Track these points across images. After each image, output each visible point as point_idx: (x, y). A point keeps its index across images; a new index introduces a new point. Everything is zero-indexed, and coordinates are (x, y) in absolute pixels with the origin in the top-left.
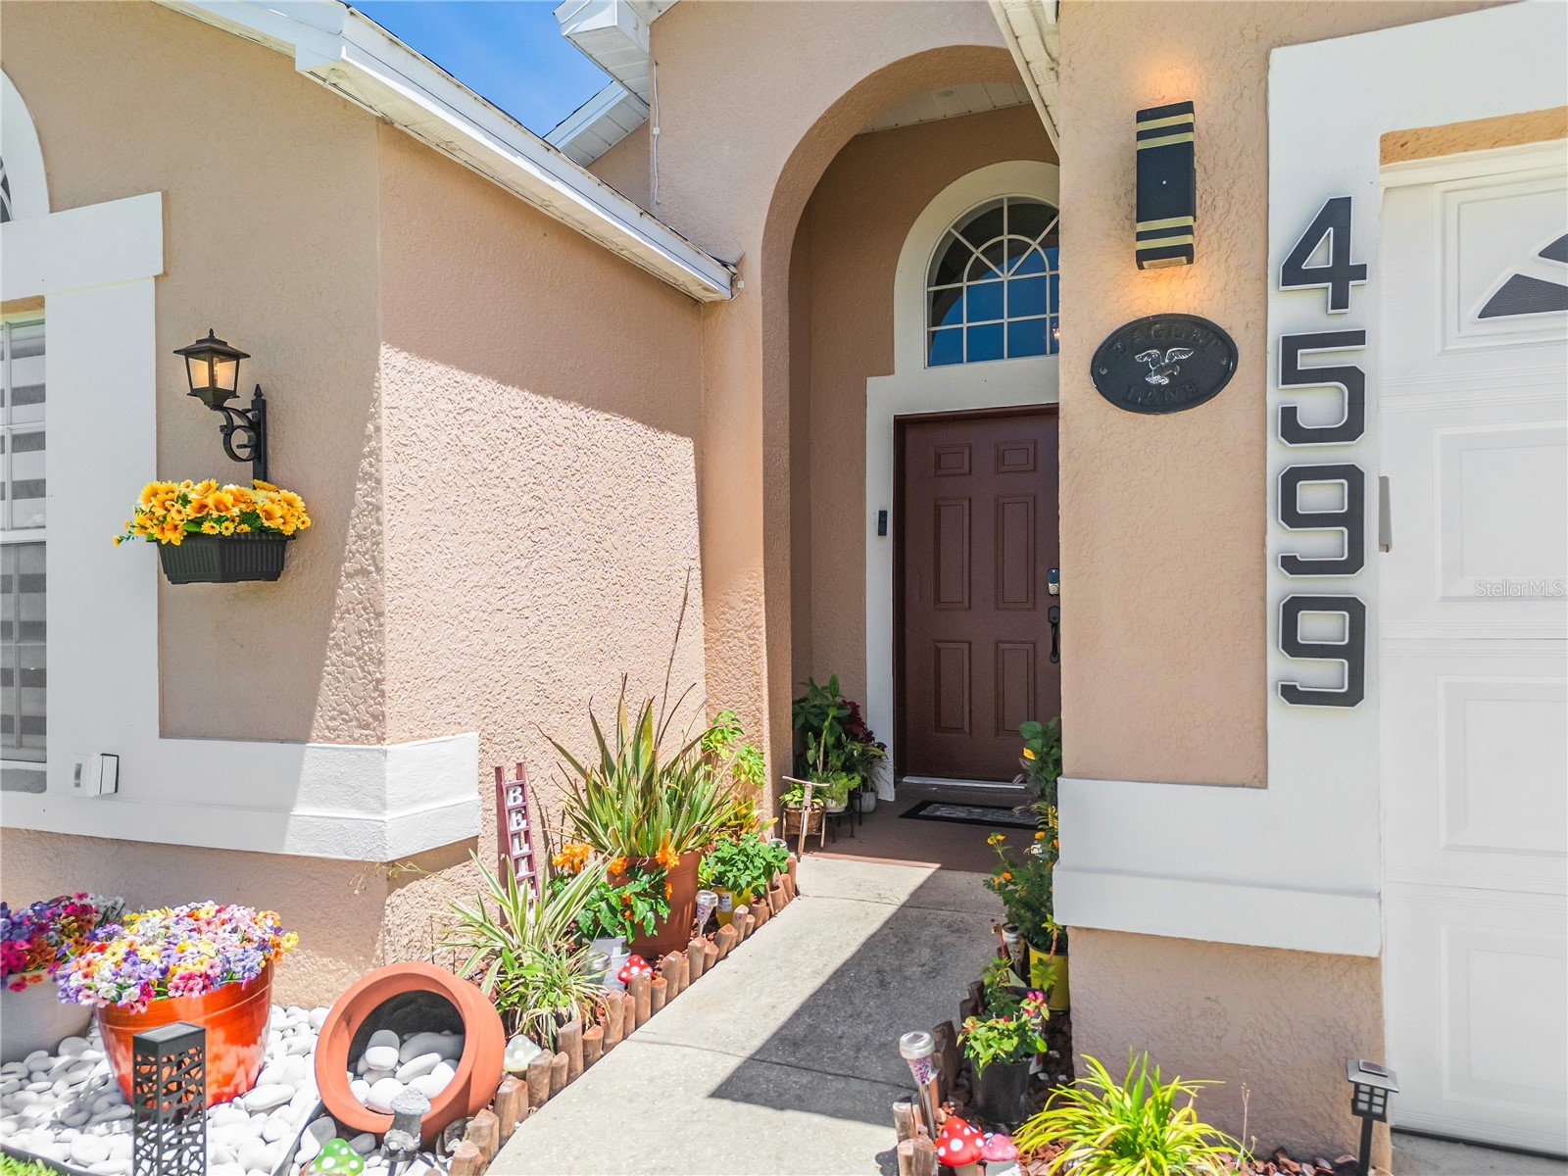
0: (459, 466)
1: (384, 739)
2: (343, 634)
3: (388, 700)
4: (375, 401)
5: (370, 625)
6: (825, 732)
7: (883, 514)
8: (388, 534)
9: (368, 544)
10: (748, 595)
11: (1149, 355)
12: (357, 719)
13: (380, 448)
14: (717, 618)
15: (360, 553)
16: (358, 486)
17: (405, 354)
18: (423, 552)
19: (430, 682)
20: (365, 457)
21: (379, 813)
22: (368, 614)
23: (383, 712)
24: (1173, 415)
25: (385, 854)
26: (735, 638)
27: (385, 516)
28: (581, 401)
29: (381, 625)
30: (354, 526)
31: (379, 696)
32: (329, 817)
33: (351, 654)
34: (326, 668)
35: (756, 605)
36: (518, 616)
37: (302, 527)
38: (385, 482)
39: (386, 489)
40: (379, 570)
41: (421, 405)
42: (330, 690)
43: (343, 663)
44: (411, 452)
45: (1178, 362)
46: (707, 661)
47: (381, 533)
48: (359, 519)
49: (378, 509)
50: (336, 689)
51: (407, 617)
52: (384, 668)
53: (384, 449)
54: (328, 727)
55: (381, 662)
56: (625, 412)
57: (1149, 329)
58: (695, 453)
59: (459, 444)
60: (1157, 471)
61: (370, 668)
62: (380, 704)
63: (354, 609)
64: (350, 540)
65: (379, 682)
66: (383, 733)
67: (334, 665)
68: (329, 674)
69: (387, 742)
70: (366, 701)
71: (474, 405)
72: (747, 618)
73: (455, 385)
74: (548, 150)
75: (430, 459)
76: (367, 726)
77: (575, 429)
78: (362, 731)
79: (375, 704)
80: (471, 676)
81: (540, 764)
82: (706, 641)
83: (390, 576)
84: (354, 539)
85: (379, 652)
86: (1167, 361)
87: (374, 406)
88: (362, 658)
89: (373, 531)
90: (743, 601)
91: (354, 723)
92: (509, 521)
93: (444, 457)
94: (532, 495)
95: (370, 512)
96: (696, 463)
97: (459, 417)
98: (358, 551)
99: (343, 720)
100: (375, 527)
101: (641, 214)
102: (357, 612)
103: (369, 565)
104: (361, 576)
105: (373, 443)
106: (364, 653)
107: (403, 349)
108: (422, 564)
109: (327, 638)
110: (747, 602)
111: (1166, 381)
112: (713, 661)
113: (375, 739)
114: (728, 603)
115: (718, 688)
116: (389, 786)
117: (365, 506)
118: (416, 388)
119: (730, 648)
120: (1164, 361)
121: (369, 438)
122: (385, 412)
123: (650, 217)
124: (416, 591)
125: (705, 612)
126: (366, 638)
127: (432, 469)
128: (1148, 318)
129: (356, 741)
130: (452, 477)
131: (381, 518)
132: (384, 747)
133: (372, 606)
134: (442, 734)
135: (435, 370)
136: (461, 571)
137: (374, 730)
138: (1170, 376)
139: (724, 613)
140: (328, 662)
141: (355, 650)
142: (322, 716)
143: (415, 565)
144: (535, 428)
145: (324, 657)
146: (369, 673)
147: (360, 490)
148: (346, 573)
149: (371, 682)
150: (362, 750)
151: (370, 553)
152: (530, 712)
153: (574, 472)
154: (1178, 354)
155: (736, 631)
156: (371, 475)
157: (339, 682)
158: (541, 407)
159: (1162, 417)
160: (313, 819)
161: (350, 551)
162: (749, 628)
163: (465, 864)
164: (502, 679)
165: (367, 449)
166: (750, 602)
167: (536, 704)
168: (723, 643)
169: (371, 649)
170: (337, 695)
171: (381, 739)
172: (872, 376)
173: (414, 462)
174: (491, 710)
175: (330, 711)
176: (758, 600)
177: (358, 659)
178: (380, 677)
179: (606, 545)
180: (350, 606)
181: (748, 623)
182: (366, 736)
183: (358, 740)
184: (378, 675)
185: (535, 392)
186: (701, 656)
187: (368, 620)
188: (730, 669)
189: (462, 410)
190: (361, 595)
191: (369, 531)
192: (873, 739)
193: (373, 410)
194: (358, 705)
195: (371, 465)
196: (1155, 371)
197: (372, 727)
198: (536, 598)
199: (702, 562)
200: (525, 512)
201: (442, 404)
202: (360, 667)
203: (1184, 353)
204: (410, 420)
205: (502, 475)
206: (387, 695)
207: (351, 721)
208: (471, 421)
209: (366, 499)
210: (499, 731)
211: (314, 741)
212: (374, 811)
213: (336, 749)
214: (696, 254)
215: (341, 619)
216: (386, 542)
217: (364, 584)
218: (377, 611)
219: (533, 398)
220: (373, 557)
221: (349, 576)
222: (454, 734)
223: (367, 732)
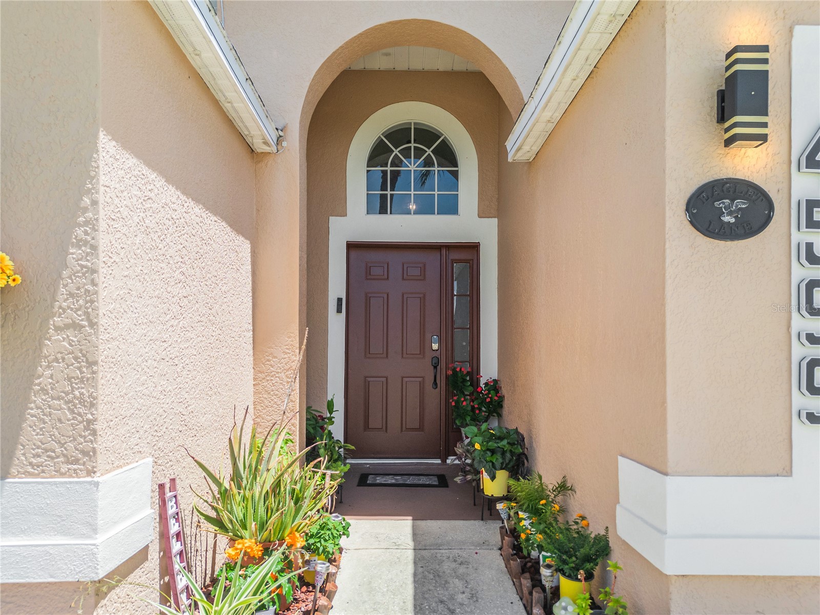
0: (144, 243)
1: (94, 472)
2: (50, 381)
3: (99, 438)
4: (93, 178)
5: (82, 372)
6: (325, 437)
7: (340, 300)
8: (103, 294)
9: (81, 302)
10: (287, 349)
11: (723, 203)
12: (64, 456)
13: (97, 220)
14: (263, 364)
15: (72, 309)
16: (71, 251)
17: (114, 143)
18: (122, 310)
19: (125, 420)
20: (79, 225)
21: (90, 537)
22: (79, 362)
23: (94, 448)
24: (736, 242)
25: (97, 573)
26: (276, 377)
27: (100, 279)
28: (204, 204)
29: (94, 373)
30: (65, 286)
31: (90, 434)
32: (32, 546)
33: (59, 398)
34: (29, 411)
35: (293, 355)
36: (172, 363)
37: (12, 284)
38: (101, 249)
39: (101, 255)
40: (92, 325)
41: (122, 188)
42: (34, 430)
43: (50, 407)
44: (117, 226)
45: (740, 209)
46: (255, 393)
47: (96, 293)
48: (72, 280)
49: (94, 271)
50: (41, 429)
51: (112, 365)
52: (96, 410)
53: (101, 220)
54: (31, 464)
55: (92, 405)
56: (224, 218)
57: (724, 185)
58: (251, 252)
59: (144, 225)
60: (726, 277)
61: (81, 410)
62: (92, 442)
63: (63, 359)
64: (60, 298)
65: (89, 422)
66: (93, 467)
67: (38, 408)
68: (32, 416)
69: (98, 474)
70: (75, 439)
71: (152, 195)
72: (286, 364)
73: (143, 177)
74: (210, 10)
75: (128, 235)
76: (76, 461)
77: (201, 225)
78: (70, 466)
79: (85, 442)
80: (147, 413)
81: (182, 477)
82: (255, 379)
83: (102, 330)
84: (65, 297)
85: (91, 396)
86: (734, 208)
87: (91, 183)
88: (72, 402)
89: (87, 291)
90: (283, 352)
91: (62, 459)
92: (169, 289)
93: (135, 234)
94: (180, 271)
95: (84, 274)
96: (251, 259)
97: (144, 203)
98: (69, 307)
99: (48, 456)
100: (89, 287)
101: (247, 79)
102: (67, 361)
103: (82, 320)
104: (72, 330)
105: (90, 215)
106: (75, 397)
107: (113, 139)
108: (122, 321)
109: (32, 383)
110: (286, 353)
111: (733, 220)
112: (260, 393)
113: (84, 473)
114: (272, 354)
115: (264, 411)
116: (99, 513)
117: (79, 268)
118: (121, 173)
119: (273, 384)
120: (732, 208)
121: (85, 210)
122: (102, 189)
123: (251, 83)
124: (118, 343)
125: (254, 360)
126: (76, 384)
127: (129, 242)
128: (723, 179)
129: (63, 475)
130: (140, 251)
131: (97, 280)
132: (96, 479)
133: (84, 356)
134: (131, 463)
135: (132, 161)
136: (144, 327)
137: (84, 464)
138: (736, 217)
139: (269, 360)
140: (32, 405)
141: (63, 395)
142: (24, 454)
143: (118, 321)
144: (183, 220)
145: (27, 400)
146: (79, 414)
147: (73, 254)
148: (54, 325)
149: (81, 422)
150: (71, 483)
151: (83, 309)
152: (177, 438)
153: (200, 256)
154: (741, 204)
155: (278, 373)
156: (86, 243)
157: (44, 423)
158: (186, 205)
159: (729, 243)
160: (13, 549)
161: (60, 307)
162: (287, 370)
163: (141, 567)
164: (164, 413)
165: (81, 219)
166: (289, 353)
167: (180, 431)
168: (268, 380)
169: (82, 394)
170: (43, 435)
171: (91, 472)
172: (332, 216)
173: (118, 235)
174: (157, 439)
175: (34, 449)
176: (294, 352)
177: (67, 403)
178: (91, 417)
179: (213, 311)
180: (59, 356)
181: (286, 367)
182: (75, 470)
183: (65, 474)
184: (90, 416)
185: (184, 193)
186: (252, 389)
187: (79, 368)
188: (272, 398)
189: (146, 198)
190: (71, 345)
191: (83, 290)
192: (333, 438)
193: (90, 186)
194: (66, 443)
195: (86, 233)
196: (727, 213)
197: (81, 462)
198: (181, 350)
199: (253, 326)
200: (176, 283)
201: (135, 191)
202: (69, 409)
203: (744, 203)
204: (117, 199)
205: (166, 253)
206: (99, 433)
207: (58, 457)
208: (151, 207)
209: (79, 262)
210: (161, 455)
211: (14, 477)
212: (83, 536)
213: (42, 483)
214: (266, 117)
215: (49, 367)
216: (100, 301)
217: (76, 337)
218: (90, 360)
219: (183, 198)
220: (87, 314)
221: (58, 329)
222: (137, 462)
223: (75, 467)
